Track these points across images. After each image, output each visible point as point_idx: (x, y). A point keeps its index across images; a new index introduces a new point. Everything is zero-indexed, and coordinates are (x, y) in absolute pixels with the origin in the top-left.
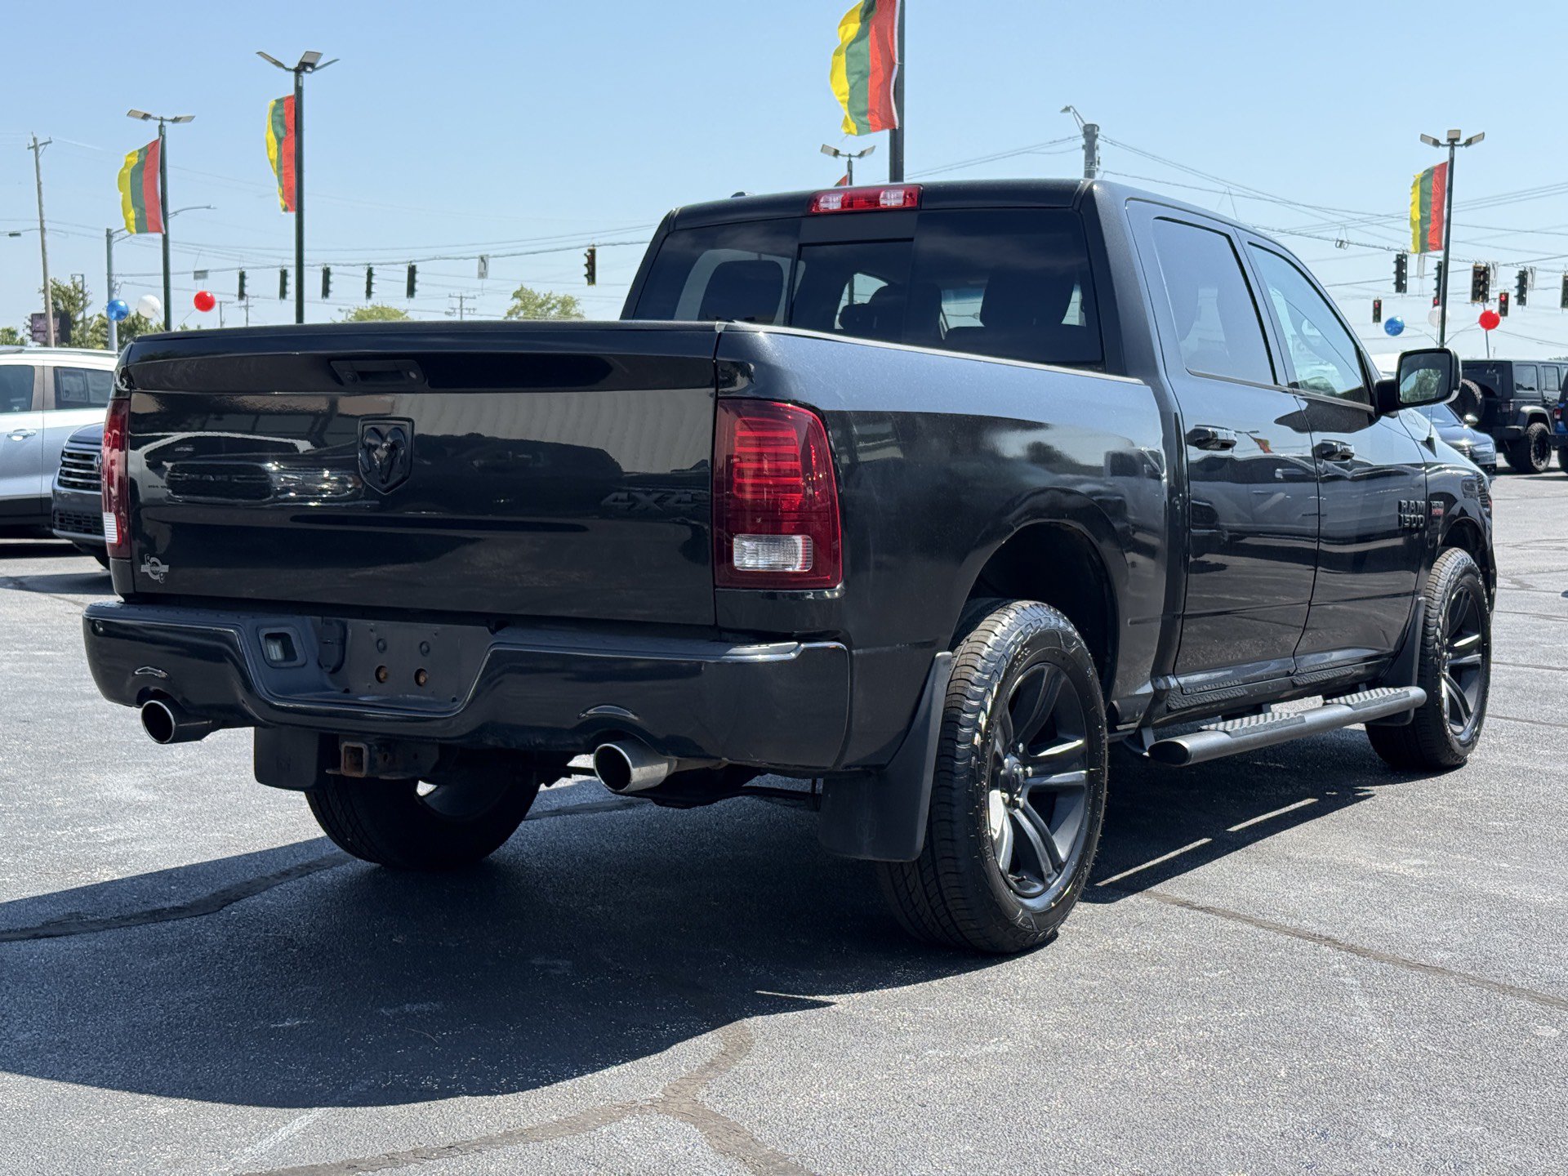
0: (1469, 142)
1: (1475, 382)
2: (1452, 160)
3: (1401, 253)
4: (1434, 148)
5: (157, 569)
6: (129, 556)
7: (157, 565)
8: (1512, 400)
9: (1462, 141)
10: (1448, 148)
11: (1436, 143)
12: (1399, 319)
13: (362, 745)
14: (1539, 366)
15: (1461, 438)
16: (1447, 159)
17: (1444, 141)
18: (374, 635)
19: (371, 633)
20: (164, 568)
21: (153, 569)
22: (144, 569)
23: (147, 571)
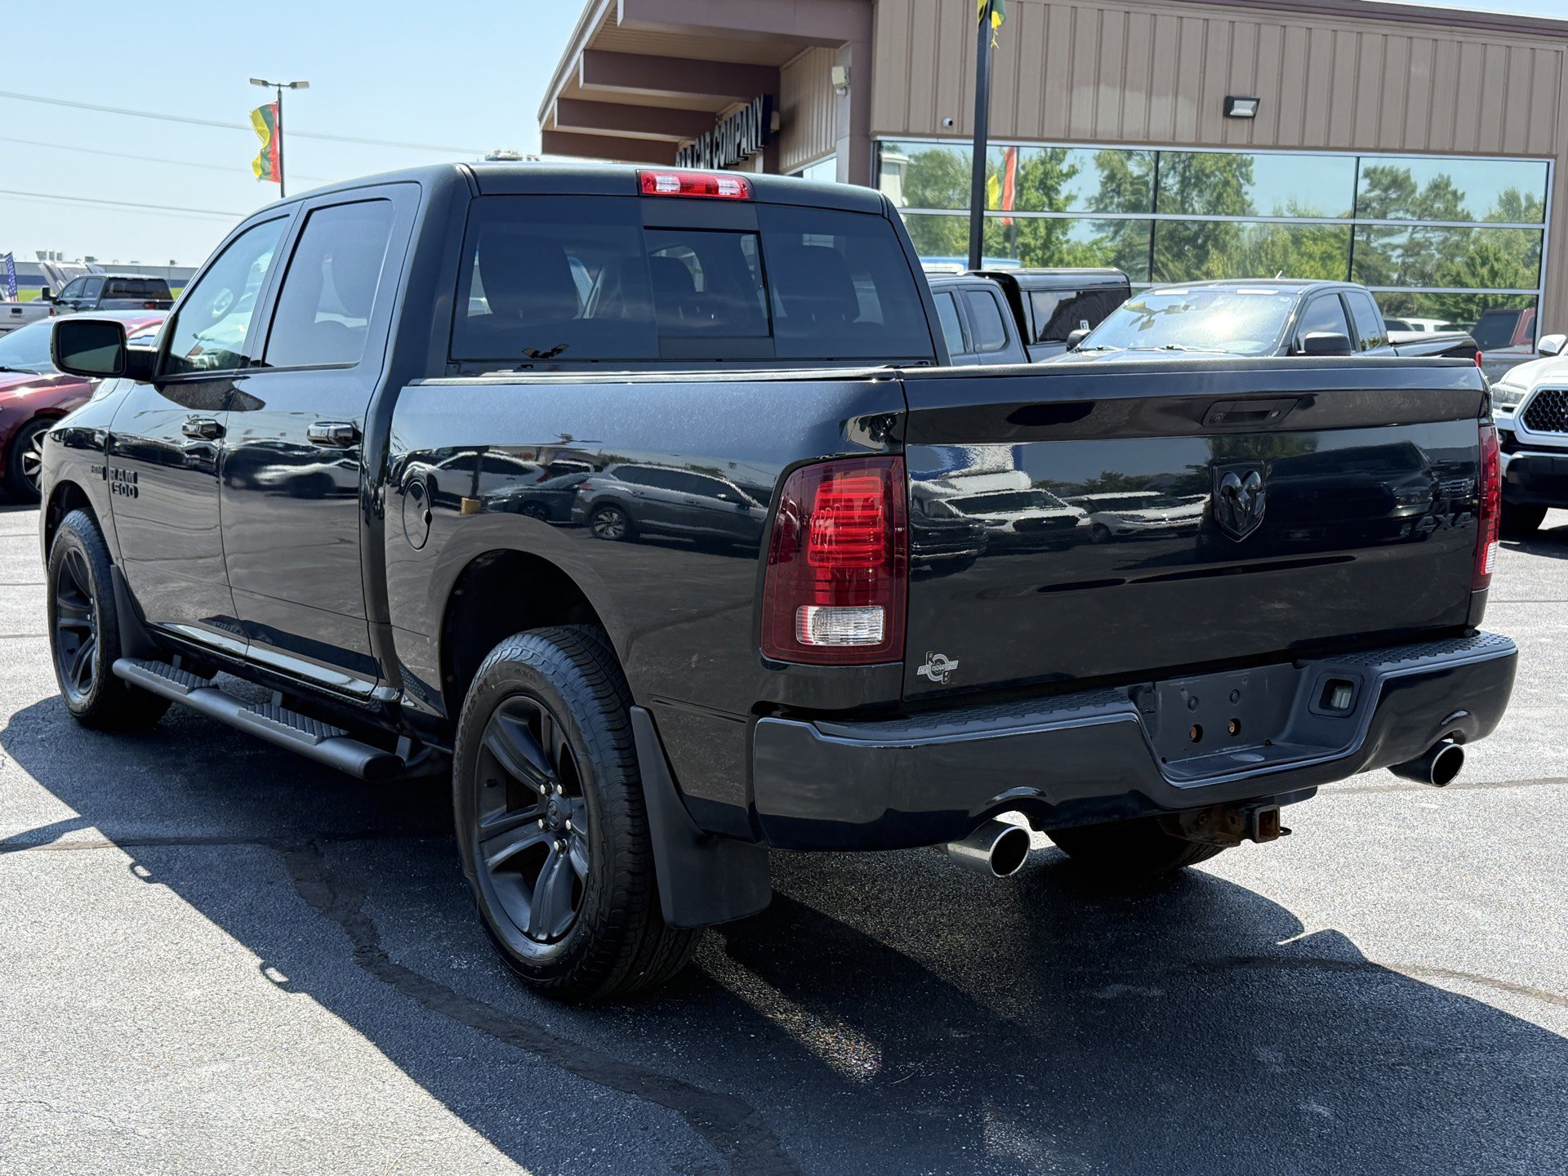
5: (941, 667)
6: (902, 657)
7: (942, 662)
18: (1185, 694)
19: (1182, 693)
20: (952, 665)
21: (935, 669)
22: (922, 670)
23: (927, 672)
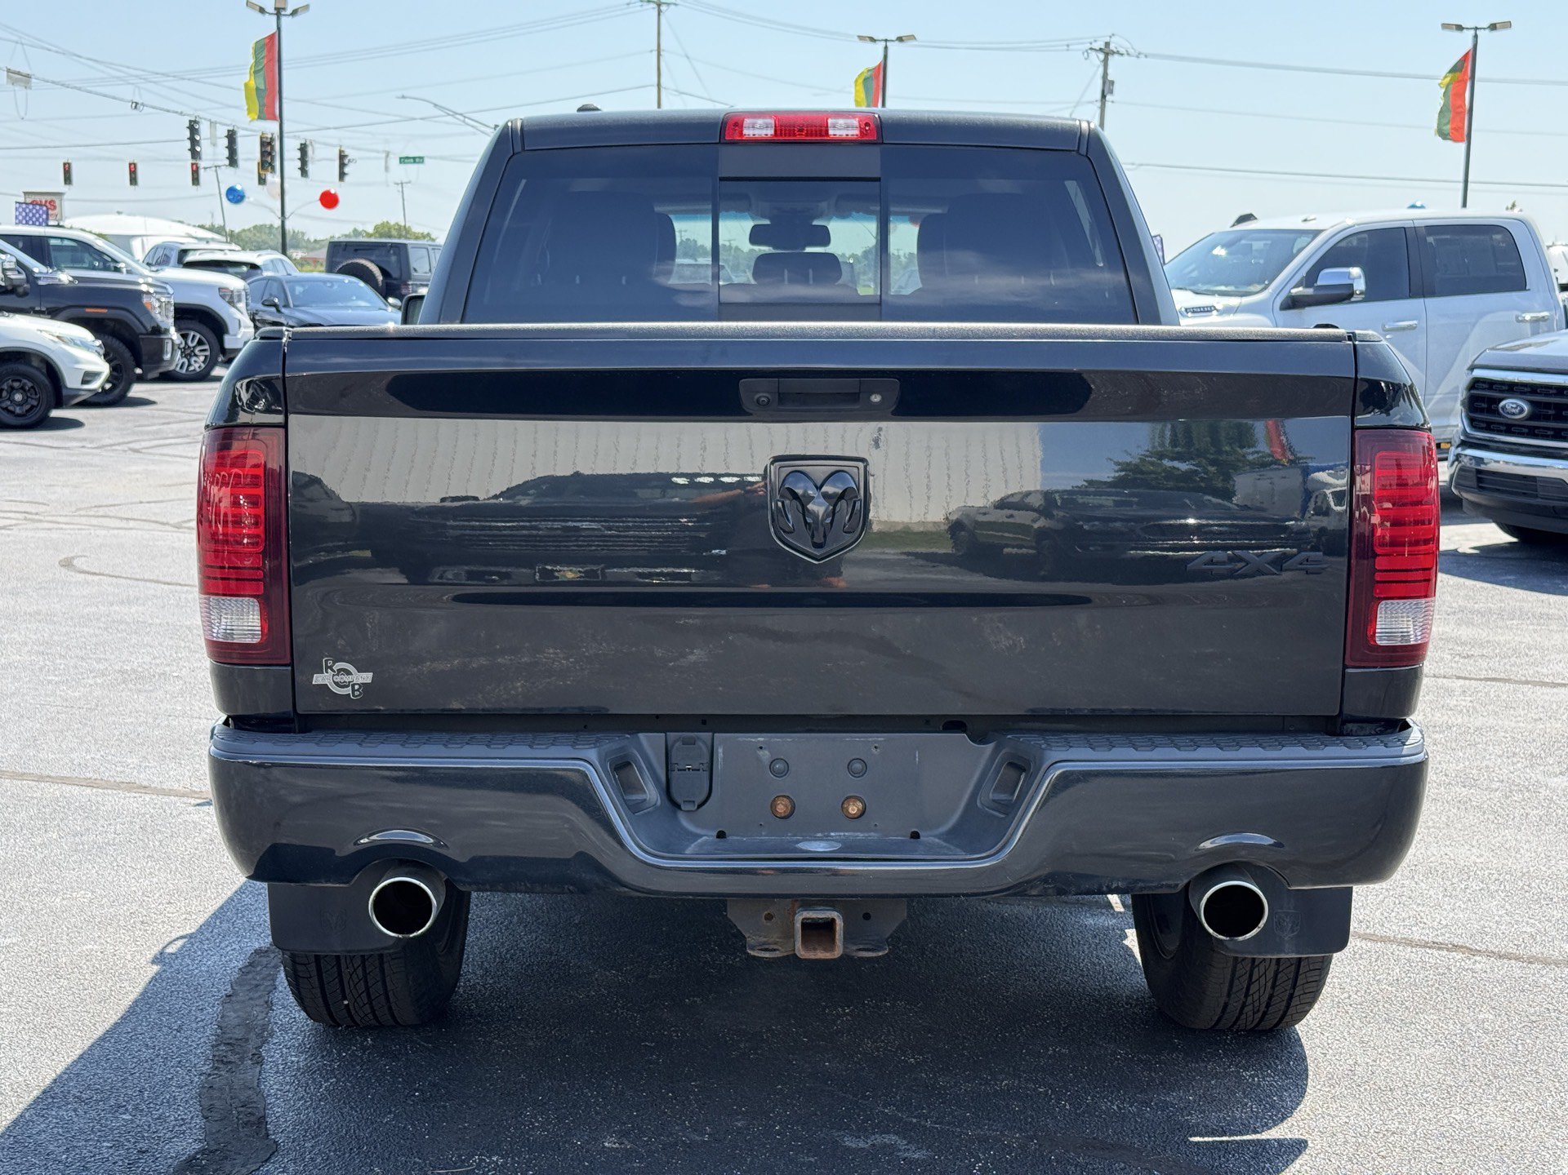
0: (294, 13)
1: (372, 261)
2: (279, 29)
3: (193, 119)
4: (260, 15)
5: (347, 679)
6: (289, 662)
7: (348, 673)
8: (410, 283)
9: (289, 11)
10: (275, 17)
11: (262, 10)
12: (239, 188)
13: (834, 915)
14: (430, 248)
15: (385, 322)
16: (274, 29)
17: (270, 8)
18: (765, 755)
19: (761, 753)
20: (367, 677)
21: (338, 679)
22: (318, 679)
23: (326, 682)
